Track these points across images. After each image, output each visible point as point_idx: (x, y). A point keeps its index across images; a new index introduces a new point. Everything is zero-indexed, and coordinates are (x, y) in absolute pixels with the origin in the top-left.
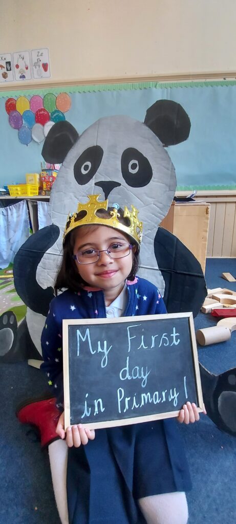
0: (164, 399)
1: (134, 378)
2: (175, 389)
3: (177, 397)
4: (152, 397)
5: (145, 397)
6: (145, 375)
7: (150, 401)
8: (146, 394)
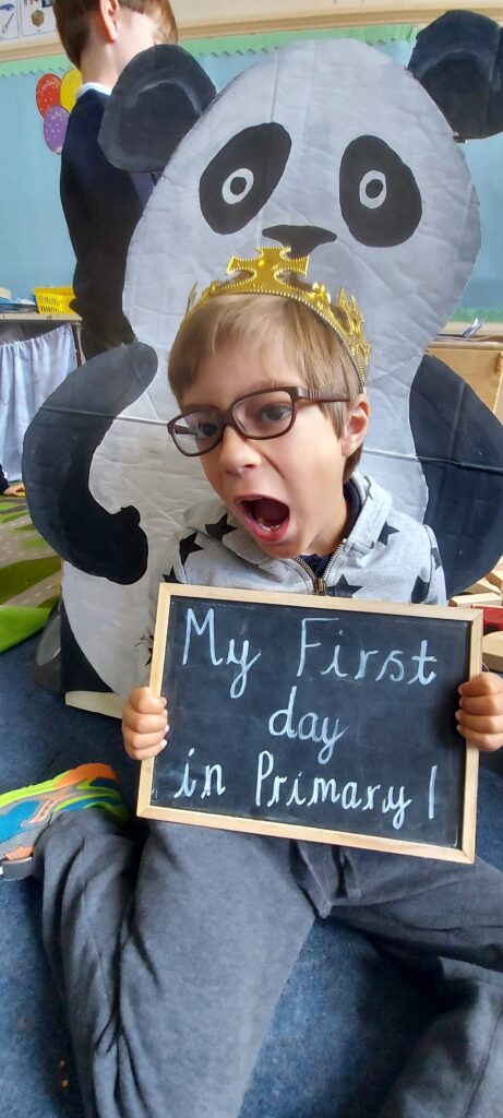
0: (370, 805)
2: (402, 789)
3: (406, 809)
4: (339, 791)
5: (322, 787)
6: (329, 736)
7: (334, 799)
8: (327, 781)
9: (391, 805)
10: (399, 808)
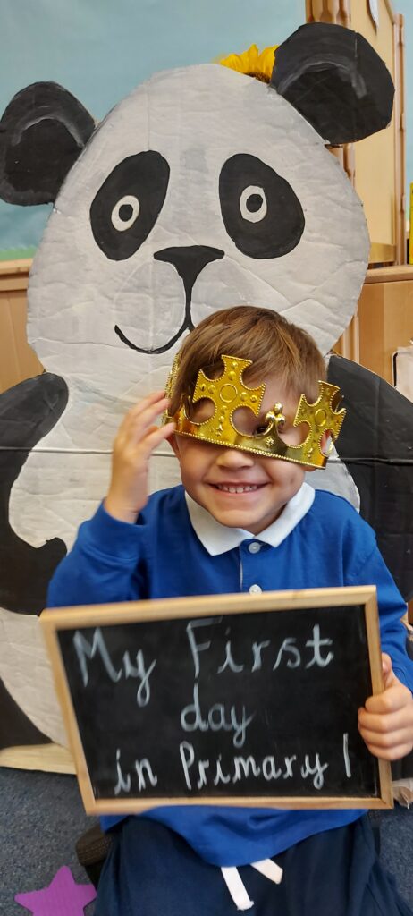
0: (289, 772)
1: (215, 727)
2: (317, 757)
3: (324, 773)
4: (259, 764)
5: (242, 765)
6: (239, 721)
7: (256, 773)
8: (245, 759)
9: (309, 770)
10: (317, 772)
